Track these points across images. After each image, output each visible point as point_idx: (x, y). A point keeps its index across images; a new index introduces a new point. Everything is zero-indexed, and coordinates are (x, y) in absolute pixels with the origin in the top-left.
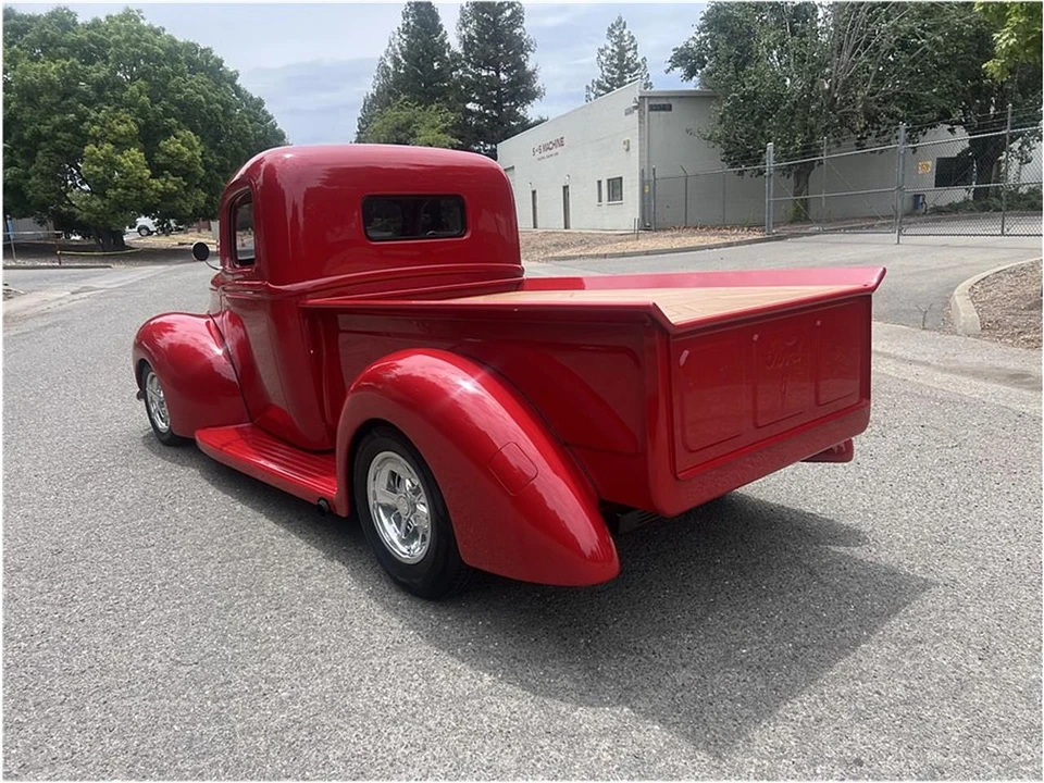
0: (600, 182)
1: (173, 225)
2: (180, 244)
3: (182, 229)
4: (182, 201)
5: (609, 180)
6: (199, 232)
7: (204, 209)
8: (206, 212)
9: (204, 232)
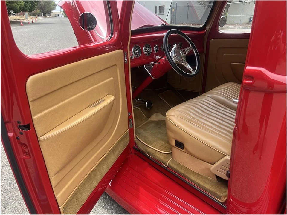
0: (156, 7)
1: (12, 13)
2: (14, 19)
3: (15, 15)
4: (16, 4)
5: (159, 6)
6: (20, 16)
7: (23, 7)
8: (24, 9)
9: (22, 16)
